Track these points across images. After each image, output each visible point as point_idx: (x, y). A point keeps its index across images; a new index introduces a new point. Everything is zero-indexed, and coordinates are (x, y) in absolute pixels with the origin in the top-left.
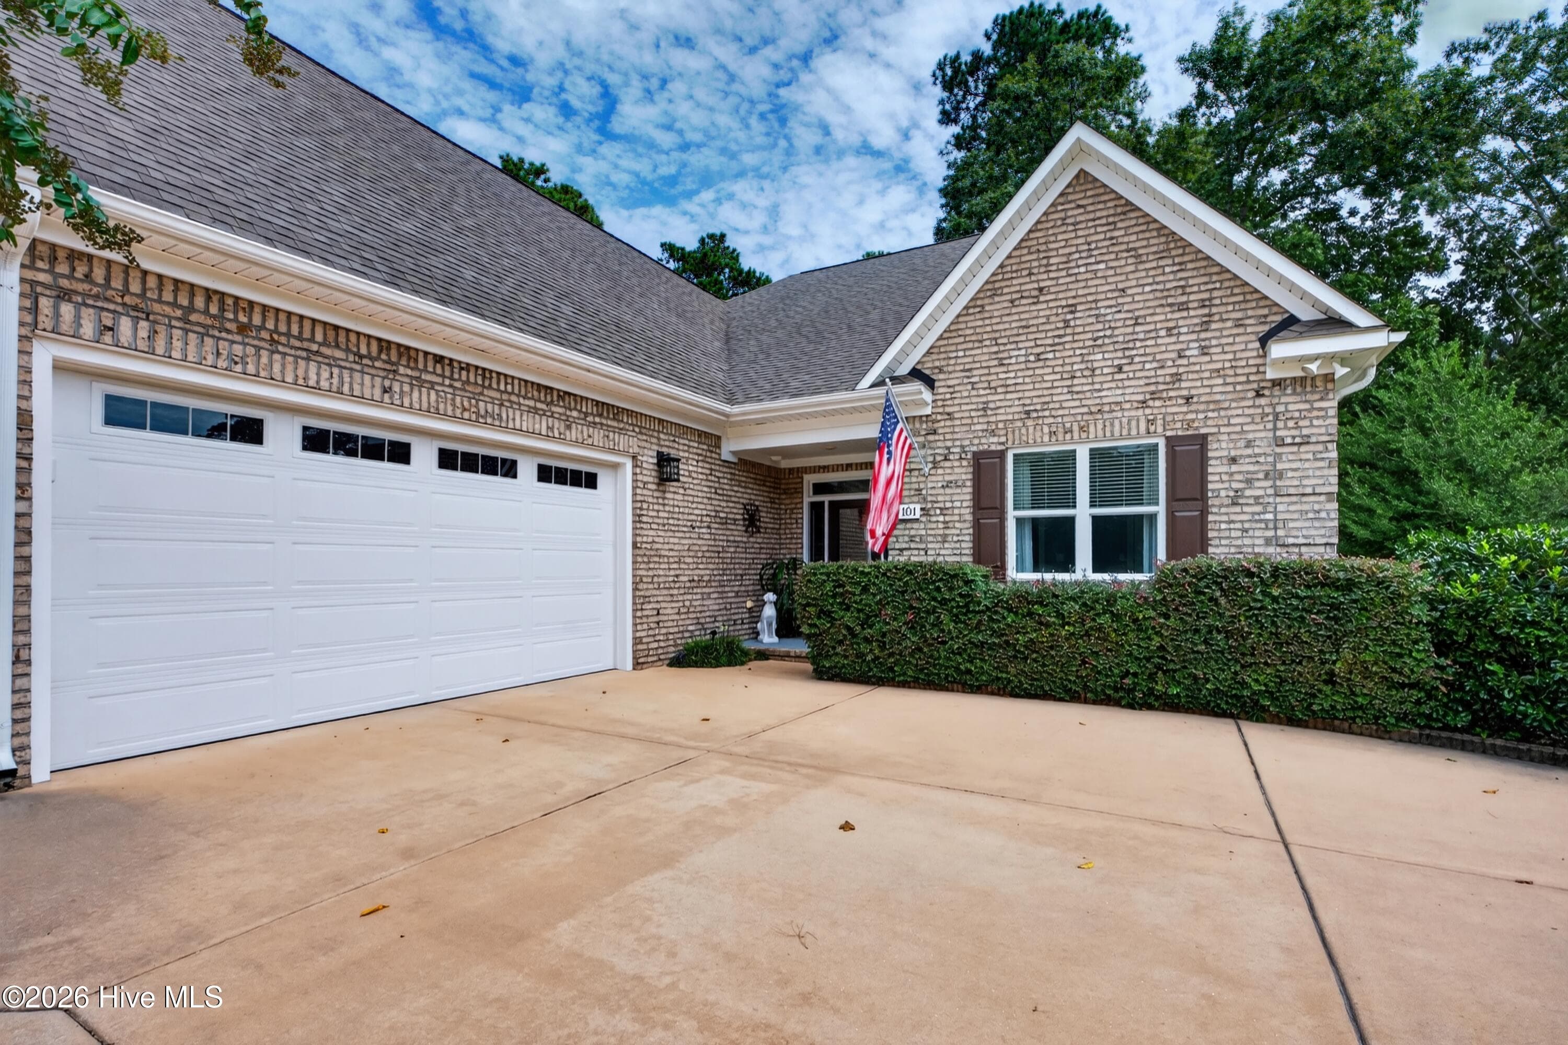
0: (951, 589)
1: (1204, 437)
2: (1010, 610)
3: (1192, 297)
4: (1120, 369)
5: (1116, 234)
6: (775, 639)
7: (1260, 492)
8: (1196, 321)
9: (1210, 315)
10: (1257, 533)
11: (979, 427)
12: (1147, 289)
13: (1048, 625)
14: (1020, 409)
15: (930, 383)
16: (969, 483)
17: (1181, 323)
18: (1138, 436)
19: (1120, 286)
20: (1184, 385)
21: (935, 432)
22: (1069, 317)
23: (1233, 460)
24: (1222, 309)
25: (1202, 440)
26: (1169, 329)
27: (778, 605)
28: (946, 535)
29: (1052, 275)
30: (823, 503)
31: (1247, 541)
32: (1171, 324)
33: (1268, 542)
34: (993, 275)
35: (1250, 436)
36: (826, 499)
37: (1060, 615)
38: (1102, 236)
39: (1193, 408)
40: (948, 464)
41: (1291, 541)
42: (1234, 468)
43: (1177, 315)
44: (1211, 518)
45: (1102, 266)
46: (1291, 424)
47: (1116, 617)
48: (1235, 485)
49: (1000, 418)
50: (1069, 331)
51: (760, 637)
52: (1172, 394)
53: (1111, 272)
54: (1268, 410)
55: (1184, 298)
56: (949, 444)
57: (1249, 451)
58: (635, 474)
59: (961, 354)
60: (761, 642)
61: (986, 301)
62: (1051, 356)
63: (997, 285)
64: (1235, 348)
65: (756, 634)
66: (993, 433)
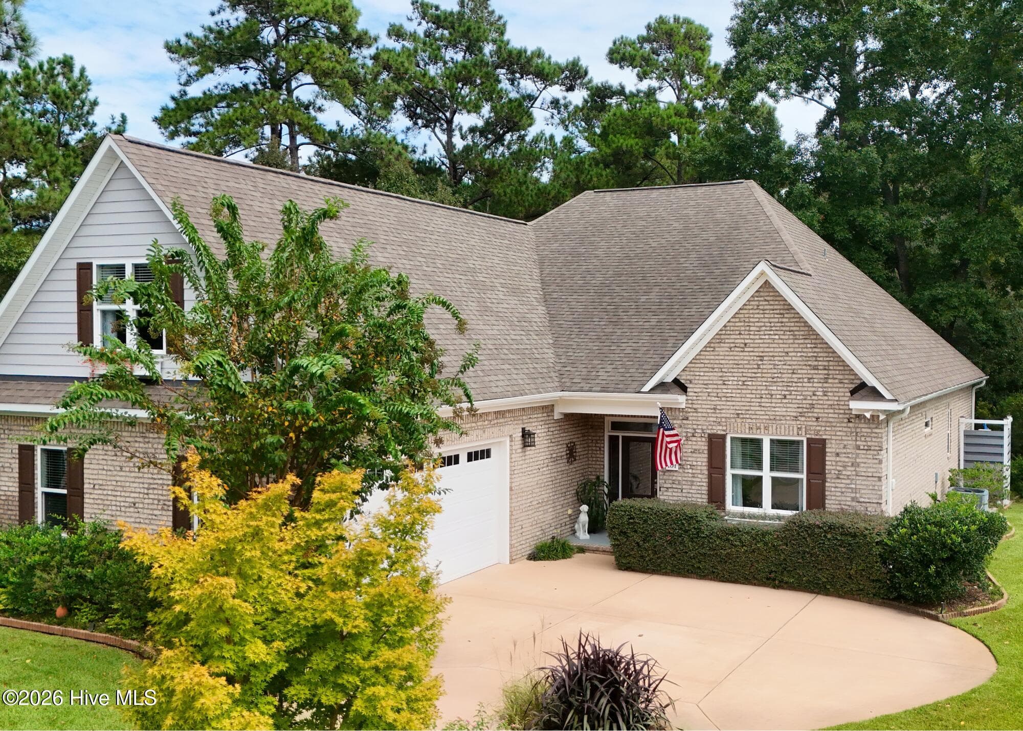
0: (690, 524)
1: (825, 440)
2: (718, 537)
3: (820, 363)
4: (785, 396)
5: (784, 320)
6: (587, 536)
7: (849, 473)
8: (821, 376)
9: (828, 375)
10: (848, 494)
11: (712, 419)
12: (799, 354)
13: (736, 546)
14: (733, 412)
15: (684, 389)
16: (706, 452)
17: (815, 376)
18: (793, 435)
19: (786, 350)
20: (816, 410)
21: (687, 419)
22: (760, 363)
23: (838, 455)
24: (833, 372)
25: (823, 442)
26: (809, 379)
27: (590, 514)
28: (693, 481)
29: (752, 337)
30: (618, 437)
31: (843, 498)
32: (810, 376)
33: (853, 499)
34: (721, 330)
35: (845, 443)
36: (621, 434)
37: (741, 541)
38: (777, 320)
39: (820, 423)
40: (694, 439)
41: (862, 500)
42: (838, 459)
43: (813, 372)
44: (827, 484)
45: (777, 337)
46: (863, 439)
47: (766, 544)
48: (839, 468)
49: (723, 415)
50: (760, 371)
51: (577, 534)
52: (810, 415)
53: (781, 341)
54: (853, 430)
55: (816, 363)
56: (695, 427)
57: (845, 451)
58: (511, 446)
59: (702, 374)
60: (578, 538)
61: (716, 345)
62: (750, 383)
63: (723, 337)
64: (839, 394)
65: (574, 532)
66: (719, 424)
